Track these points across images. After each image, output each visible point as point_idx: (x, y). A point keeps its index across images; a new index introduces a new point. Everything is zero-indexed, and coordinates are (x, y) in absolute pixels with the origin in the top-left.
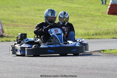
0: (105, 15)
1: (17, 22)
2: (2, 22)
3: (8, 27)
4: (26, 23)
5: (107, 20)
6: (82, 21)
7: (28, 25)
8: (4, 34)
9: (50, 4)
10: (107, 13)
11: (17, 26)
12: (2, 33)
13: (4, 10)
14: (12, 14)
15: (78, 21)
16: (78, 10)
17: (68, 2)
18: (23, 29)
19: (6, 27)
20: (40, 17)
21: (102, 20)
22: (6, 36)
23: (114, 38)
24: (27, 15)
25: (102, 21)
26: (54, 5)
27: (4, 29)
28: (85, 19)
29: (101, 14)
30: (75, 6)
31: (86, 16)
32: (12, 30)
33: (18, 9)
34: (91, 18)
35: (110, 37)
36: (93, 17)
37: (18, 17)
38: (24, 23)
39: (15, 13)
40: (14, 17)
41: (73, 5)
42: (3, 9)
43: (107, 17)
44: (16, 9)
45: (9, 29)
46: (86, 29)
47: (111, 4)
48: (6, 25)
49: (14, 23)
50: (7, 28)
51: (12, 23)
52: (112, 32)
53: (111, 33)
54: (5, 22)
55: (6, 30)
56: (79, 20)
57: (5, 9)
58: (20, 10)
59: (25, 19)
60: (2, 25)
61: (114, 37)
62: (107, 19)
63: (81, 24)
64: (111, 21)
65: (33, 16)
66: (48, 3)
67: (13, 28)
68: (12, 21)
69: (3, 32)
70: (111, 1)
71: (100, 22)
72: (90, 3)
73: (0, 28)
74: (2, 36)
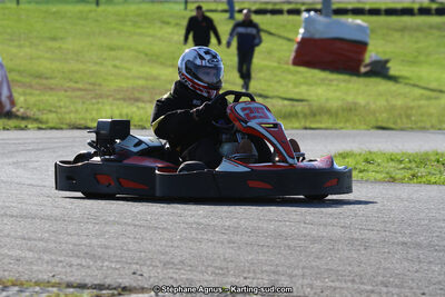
0: (286, 66)
1: (51, 78)
2: (11, 76)
3: (28, 91)
4: (76, 82)
5: (289, 81)
7: (80, 86)
8: (14, 110)
10: (291, 61)
11: (51, 89)
13: (20, 46)
14: (39, 58)
18: (67, 97)
19: (20, 90)
20: (115, 66)
21: (277, 79)
22: (19, 113)
23: (306, 128)
24: (77, 60)
25: (279, 82)
26: (152, 36)
27: (15, 95)
29: (275, 64)
32: (38, 98)
33: (55, 44)
35: (297, 125)
37: (56, 65)
38: (71, 80)
39: (47, 55)
40: (45, 66)
42: (16, 43)
43: (290, 72)
44: (50, 44)
45: (28, 97)
47: (303, 39)
48: (23, 85)
49: (44, 82)
50: (24, 94)
51: (37, 80)
52: (302, 112)
53: (301, 115)
55: (20, 99)
57: (22, 42)
58: (60, 47)
59: (72, 71)
60: (11, 84)
61: (308, 125)
62: (290, 77)
64: (301, 84)
65: (96, 63)
66: (138, 30)
67: (39, 95)
68: (39, 76)
69: (13, 103)
70: (302, 31)
71: (273, 84)
73: (5, 92)
74: (9, 115)
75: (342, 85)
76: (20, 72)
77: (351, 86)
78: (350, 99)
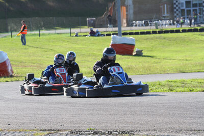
2: (11, 63)
6: (85, 60)
7: (35, 65)
8: (13, 74)
9: (56, 46)
11: (25, 66)
12: (11, 74)
13: (13, 52)
14: (20, 56)
15: (82, 61)
16: (81, 51)
17: (72, 44)
18: (31, 69)
19: (15, 67)
20: (47, 57)
22: (15, 76)
24: (34, 56)
26: (59, 46)
27: (13, 69)
28: (88, 58)
30: (79, 47)
31: (89, 56)
33: (26, 51)
34: (94, 57)
36: (95, 56)
37: (27, 58)
38: (32, 63)
39: (24, 55)
40: (23, 58)
41: (77, 46)
44: (24, 51)
45: (18, 70)
46: (89, 68)
47: (112, 44)
48: (16, 65)
49: (23, 64)
50: (16, 69)
51: (21, 64)
54: (14, 63)
55: (15, 71)
56: (83, 59)
57: (14, 51)
58: (28, 52)
59: (33, 60)
60: (12, 65)
63: (85, 63)
65: (40, 57)
66: (54, 44)
67: (21, 69)
68: (21, 62)
69: (13, 72)
70: (112, 41)
72: (92, 44)
73: (9, 69)
74: (12, 76)
75: (127, 59)
76: (14, 61)
77: (129, 60)
78: (129, 64)
